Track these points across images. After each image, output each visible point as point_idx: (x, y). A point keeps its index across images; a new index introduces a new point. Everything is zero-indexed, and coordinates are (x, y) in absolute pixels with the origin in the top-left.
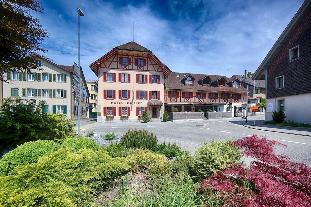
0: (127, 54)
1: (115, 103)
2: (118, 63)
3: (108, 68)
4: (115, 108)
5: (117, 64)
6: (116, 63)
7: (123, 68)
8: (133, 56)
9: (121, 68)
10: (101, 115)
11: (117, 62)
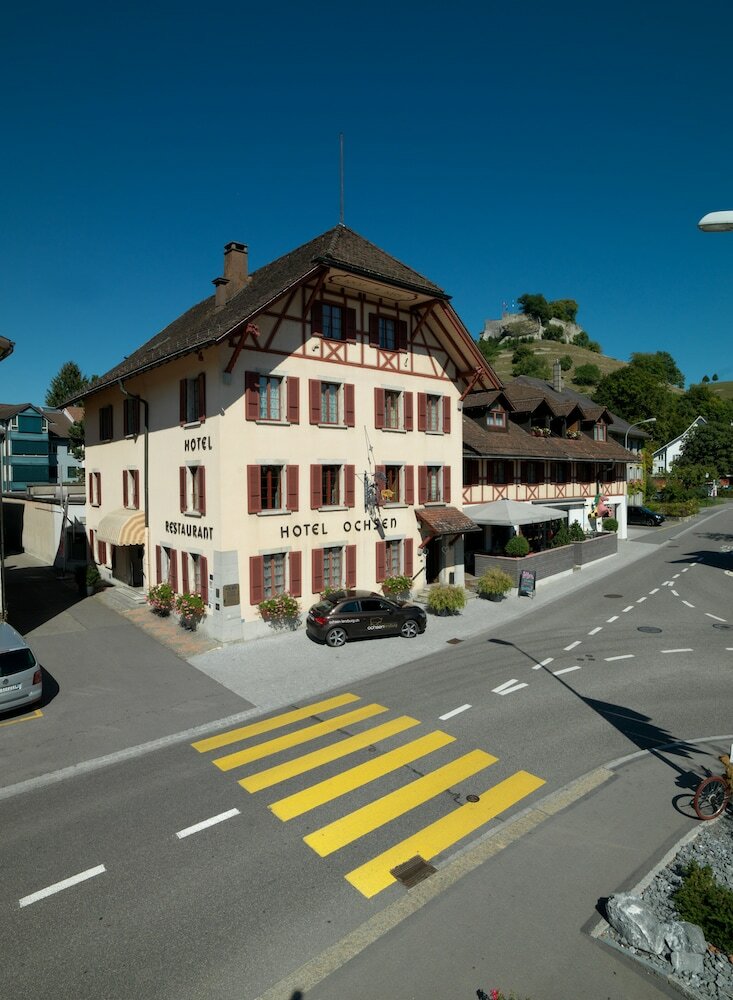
0: (343, 290)
1: (297, 531)
2: (308, 327)
3: (267, 350)
4: (296, 557)
5: (300, 332)
6: (300, 325)
7: (325, 355)
8: (362, 298)
9: (317, 353)
10: (237, 602)
11: (303, 320)
